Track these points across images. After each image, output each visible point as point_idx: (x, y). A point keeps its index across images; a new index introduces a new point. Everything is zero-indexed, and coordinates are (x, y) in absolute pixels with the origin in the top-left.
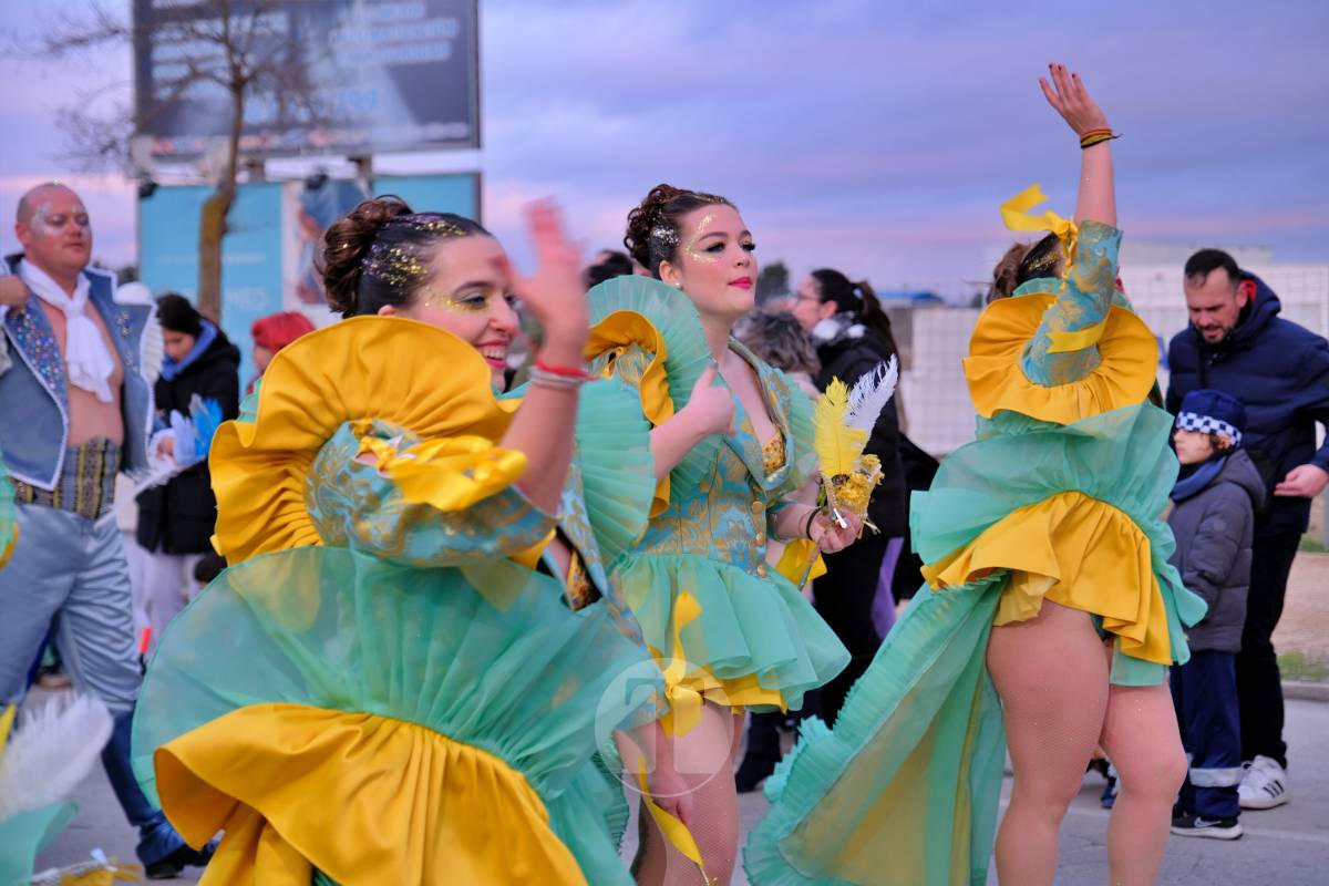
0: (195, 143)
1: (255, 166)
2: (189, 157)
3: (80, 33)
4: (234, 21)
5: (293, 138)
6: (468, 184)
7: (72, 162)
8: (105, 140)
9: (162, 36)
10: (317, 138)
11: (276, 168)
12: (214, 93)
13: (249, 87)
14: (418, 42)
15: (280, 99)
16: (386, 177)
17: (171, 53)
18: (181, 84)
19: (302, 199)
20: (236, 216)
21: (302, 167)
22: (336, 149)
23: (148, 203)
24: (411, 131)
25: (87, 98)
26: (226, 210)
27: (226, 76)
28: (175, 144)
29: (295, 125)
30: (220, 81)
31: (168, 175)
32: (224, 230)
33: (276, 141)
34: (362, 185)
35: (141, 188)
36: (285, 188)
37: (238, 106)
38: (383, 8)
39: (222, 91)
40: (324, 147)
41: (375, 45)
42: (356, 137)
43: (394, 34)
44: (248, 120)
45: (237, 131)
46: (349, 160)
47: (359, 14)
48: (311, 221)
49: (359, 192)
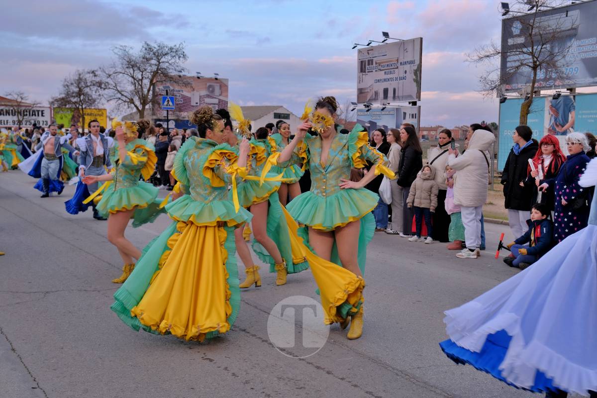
0: (519, 86)
1: (537, 92)
2: (514, 90)
3: (489, 54)
4: (535, 47)
5: (551, 83)
7: (483, 93)
8: (492, 85)
9: (509, 54)
10: (558, 83)
11: (543, 92)
12: (526, 70)
13: (539, 67)
14: (593, 51)
15: (547, 70)
16: (580, 94)
17: (514, 59)
18: (517, 67)
19: (551, 102)
20: (532, 108)
21: (552, 92)
22: (563, 86)
23: (502, 104)
24: (590, 80)
25: (489, 73)
26: (529, 107)
27: (531, 65)
28: (514, 86)
29: (551, 78)
30: (530, 66)
31: (510, 95)
32: (528, 112)
33: (544, 84)
35: (501, 100)
36: (546, 99)
37: (535, 74)
38: (582, 41)
39: (530, 69)
40: (559, 86)
41: (579, 53)
42: (571, 82)
43: (585, 49)
44: (537, 78)
45: (534, 82)
46: (568, 90)
47: (574, 43)
48: (554, 109)
49: (570, 99)
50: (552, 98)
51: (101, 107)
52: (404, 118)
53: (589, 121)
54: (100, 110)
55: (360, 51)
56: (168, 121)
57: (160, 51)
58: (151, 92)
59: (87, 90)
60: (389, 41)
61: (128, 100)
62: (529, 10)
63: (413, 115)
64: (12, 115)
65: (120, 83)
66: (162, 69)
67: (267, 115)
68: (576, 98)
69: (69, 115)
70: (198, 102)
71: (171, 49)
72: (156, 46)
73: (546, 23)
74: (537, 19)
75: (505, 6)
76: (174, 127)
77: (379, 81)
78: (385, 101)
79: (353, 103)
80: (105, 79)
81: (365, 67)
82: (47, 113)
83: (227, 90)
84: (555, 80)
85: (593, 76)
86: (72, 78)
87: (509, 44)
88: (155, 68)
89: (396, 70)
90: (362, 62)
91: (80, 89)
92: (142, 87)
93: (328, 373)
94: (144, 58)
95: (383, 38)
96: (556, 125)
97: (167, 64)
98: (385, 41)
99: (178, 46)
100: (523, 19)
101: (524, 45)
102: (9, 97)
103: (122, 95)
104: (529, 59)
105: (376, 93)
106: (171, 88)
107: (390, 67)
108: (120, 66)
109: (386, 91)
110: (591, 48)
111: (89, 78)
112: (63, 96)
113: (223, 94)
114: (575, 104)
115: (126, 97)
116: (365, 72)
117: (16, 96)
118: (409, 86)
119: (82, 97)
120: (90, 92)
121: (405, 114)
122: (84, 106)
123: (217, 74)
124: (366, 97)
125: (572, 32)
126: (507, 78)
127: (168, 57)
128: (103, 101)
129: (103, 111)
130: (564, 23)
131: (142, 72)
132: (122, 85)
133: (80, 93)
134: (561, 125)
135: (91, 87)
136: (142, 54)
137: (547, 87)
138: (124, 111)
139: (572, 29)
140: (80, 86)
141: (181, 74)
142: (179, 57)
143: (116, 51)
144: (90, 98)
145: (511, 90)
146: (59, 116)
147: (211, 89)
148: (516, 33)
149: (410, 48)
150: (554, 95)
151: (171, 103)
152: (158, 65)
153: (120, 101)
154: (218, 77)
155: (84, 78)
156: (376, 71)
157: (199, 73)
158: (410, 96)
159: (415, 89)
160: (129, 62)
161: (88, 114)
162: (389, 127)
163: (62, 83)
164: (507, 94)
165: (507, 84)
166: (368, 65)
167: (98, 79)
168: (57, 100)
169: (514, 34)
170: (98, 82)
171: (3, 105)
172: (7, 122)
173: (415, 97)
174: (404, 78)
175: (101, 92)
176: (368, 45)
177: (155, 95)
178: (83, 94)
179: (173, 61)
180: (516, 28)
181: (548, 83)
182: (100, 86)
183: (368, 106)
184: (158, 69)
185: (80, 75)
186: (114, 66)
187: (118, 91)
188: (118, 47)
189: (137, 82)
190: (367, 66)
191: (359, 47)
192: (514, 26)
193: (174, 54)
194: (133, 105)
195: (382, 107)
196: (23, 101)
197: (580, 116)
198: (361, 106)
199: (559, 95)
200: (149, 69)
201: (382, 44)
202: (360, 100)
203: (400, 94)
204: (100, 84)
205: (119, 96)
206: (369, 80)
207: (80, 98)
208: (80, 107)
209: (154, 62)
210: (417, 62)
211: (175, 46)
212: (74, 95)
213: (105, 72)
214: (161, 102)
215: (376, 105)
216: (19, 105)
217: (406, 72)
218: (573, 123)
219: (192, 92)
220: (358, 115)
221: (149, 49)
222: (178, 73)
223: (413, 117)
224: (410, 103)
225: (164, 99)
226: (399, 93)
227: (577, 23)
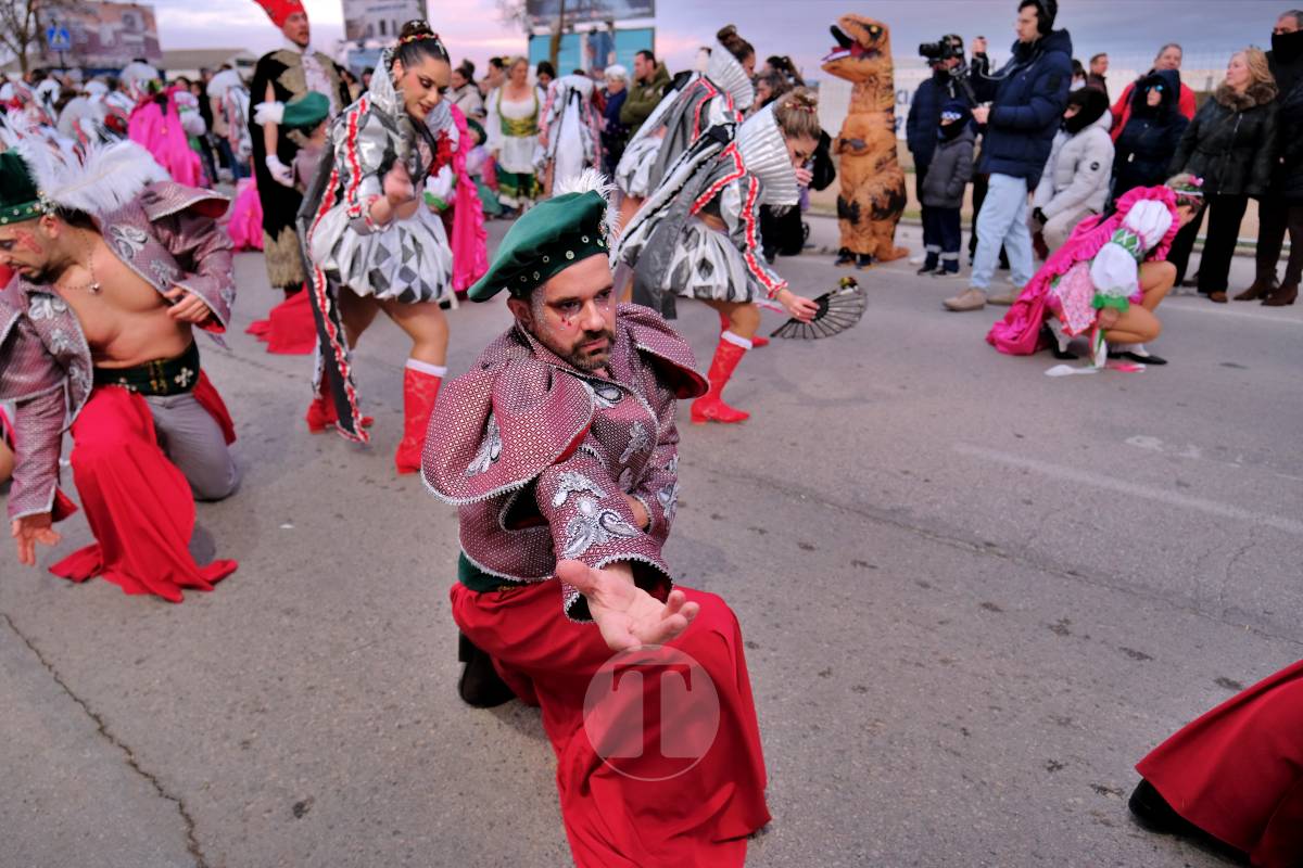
0: (549, 17)
1: (570, 27)
2: (544, 23)
5: (585, 15)
6: (649, 33)
8: (514, 13)
10: (595, 14)
11: (577, 27)
16: (620, 30)
19: (588, 39)
22: (600, 19)
23: (532, 42)
24: (629, 11)
26: (559, 44)
28: (545, 18)
29: (585, 8)
31: (540, 30)
32: (558, 49)
33: (577, 16)
34: (610, 34)
35: (529, 36)
40: (595, 18)
45: (563, 13)
48: (591, 48)
49: (609, 36)
50: (586, 35)
70: (112, 39)
77: (371, 10)
78: (383, 38)
79: (341, 42)
83: (154, 23)
84: (589, 10)
85: (633, 5)
96: (595, 69)
105: (370, 28)
109: (383, 24)
113: (151, 29)
114: (614, 42)
124: (357, 32)
137: (581, 20)
145: (540, 23)
147: (129, 21)
164: (535, 29)
165: (535, 15)
177: (38, 27)
183: (361, 46)
195: (379, 45)
198: (352, 46)
202: (349, 37)
206: (359, 8)
215: (371, 44)
219: (99, 26)
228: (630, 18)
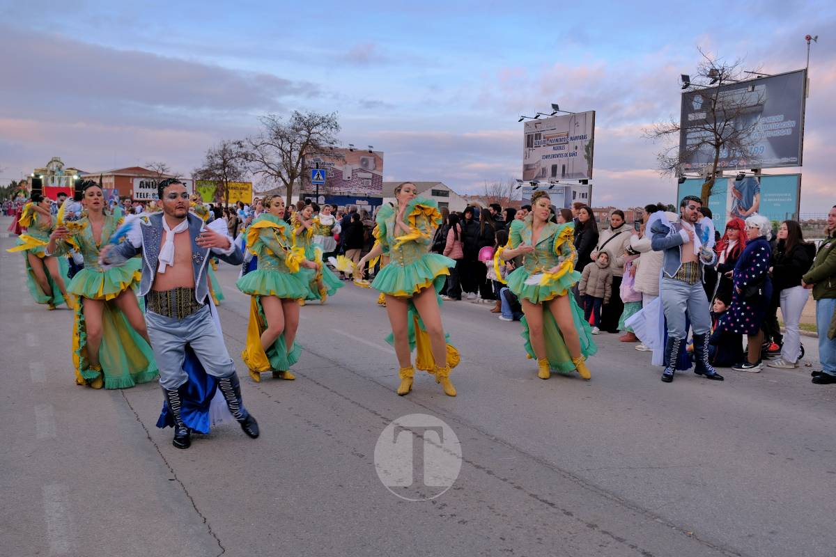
1: (720, 173)
2: (695, 170)
4: (718, 124)
5: (735, 162)
6: (795, 179)
7: (661, 171)
9: (689, 130)
10: (742, 163)
11: (725, 173)
12: (708, 148)
13: (722, 145)
14: (781, 129)
15: (730, 148)
16: (766, 176)
17: (694, 136)
18: (699, 145)
19: (734, 183)
20: (714, 189)
21: (736, 173)
22: (747, 167)
23: (681, 184)
24: (776, 160)
26: (711, 187)
27: (714, 142)
28: (695, 165)
29: (734, 158)
30: (712, 144)
31: (690, 175)
32: (709, 194)
33: (726, 164)
34: (756, 178)
35: (680, 179)
36: (729, 180)
37: (718, 153)
38: (768, 118)
39: (712, 147)
40: (743, 166)
41: (765, 131)
42: (756, 162)
43: (772, 127)
44: (720, 157)
45: (716, 161)
46: (752, 170)
47: (760, 120)
48: (737, 191)
49: (755, 181)
50: (735, 179)
51: (246, 180)
52: (574, 198)
53: (775, 205)
54: (245, 183)
55: (527, 124)
56: (317, 196)
57: (311, 121)
58: (300, 165)
59: (232, 162)
60: (559, 114)
61: (275, 173)
62: (711, 83)
63: (583, 194)
64: (152, 187)
65: (267, 154)
66: (313, 140)
67: (424, 191)
68: (762, 179)
69: (213, 188)
70: (350, 175)
71: (323, 119)
72: (307, 116)
73: (730, 98)
74: (720, 94)
75: (685, 78)
76: (324, 203)
77: (546, 157)
78: (553, 179)
79: (518, 181)
80: (250, 150)
81: (532, 142)
82: (189, 185)
83: (382, 164)
84: (739, 159)
85: (780, 155)
86: (216, 148)
87: (689, 119)
88: (305, 139)
89: (566, 146)
90: (529, 136)
91: (225, 161)
92: (290, 160)
93: (489, 472)
94: (293, 128)
95: (553, 111)
96: (740, 208)
97: (318, 135)
98: (554, 113)
99: (330, 116)
100: (705, 93)
101: (706, 121)
102: (150, 169)
103: (269, 167)
104: (710, 136)
105: (544, 170)
106: (322, 161)
107: (559, 142)
108: (268, 137)
109: (554, 168)
110: (778, 126)
111: (235, 148)
112: (207, 167)
113: (378, 168)
114: (760, 186)
115: (273, 169)
116: (532, 147)
117: (157, 168)
118: (580, 163)
119: (226, 170)
120: (235, 165)
121: (575, 193)
122: (228, 180)
123: (372, 147)
124: (533, 174)
125: (758, 108)
126: (686, 156)
127: (319, 128)
128: (249, 174)
129: (250, 185)
130: (751, 98)
131: (291, 143)
132: (269, 157)
133: (224, 165)
134: (744, 208)
135: (237, 159)
136: (291, 124)
137: (730, 167)
138: (271, 184)
139: (758, 105)
140: (225, 157)
141: (333, 146)
142: (331, 128)
143: (264, 120)
144: (235, 171)
145: (691, 169)
146: (202, 189)
147: (364, 163)
148: (698, 108)
149: (581, 121)
150: (738, 176)
151: (321, 177)
152: (309, 136)
153: (267, 174)
154: (373, 150)
155: (229, 149)
156: (544, 146)
157: (351, 145)
158: (581, 174)
159: (586, 166)
160: (278, 133)
161: (232, 188)
162: (557, 207)
163: (206, 154)
164: (687, 174)
165: (687, 162)
166: (536, 139)
167: (244, 150)
168: (200, 173)
169: (695, 109)
170: (244, 154)
171: (143, 177)
172: (147, 196)
173: (586, 175)
174: (574, 154)
175: (247, 164)
176: (536, 118)
177: (304, 169)
178: (228, 166)
179: (324, 131)
180: (697, 103)
181: (731, 163)
182: (246, 158)
183: (534, 184)
184: (308, 140)
185: (225, 146)
186: (261, 137)
187: (265, 163)
188: (266, 116)
189: (286, 154)
190: (534, 141)
191: (526, 120)
192: (695, 100)
193: (325, 125)
194: (280, 179)
195: (549, 185)
196: (164, 173)
197: (765, 200)
198: (527, 184)
199: (743, 176)
200: (299, 140)
201: (551, 117)
202: (525, 178)
203: (570, 172)
204: (246, 156)
205: (266, 168)
206: (537, 155)
207: (224, 170)
208: (225, 180)
209: (304, 132)
210: (589, 137)
211: (327, 116)
212: (218, 167)
213: (252, 143)
214: (311, 176)
215: (543, 183)
216: (160, 176)
217: (576, 148)
218: (758, 207)
219: (344, 166)
220: (523, 193)
221: (299, 119)
222: (329, 145)
223: (583, 197)
224: (580, 181)
225: (314, 172)
226: (569, 170)
227: (764, 98)
228: (775, 166)
